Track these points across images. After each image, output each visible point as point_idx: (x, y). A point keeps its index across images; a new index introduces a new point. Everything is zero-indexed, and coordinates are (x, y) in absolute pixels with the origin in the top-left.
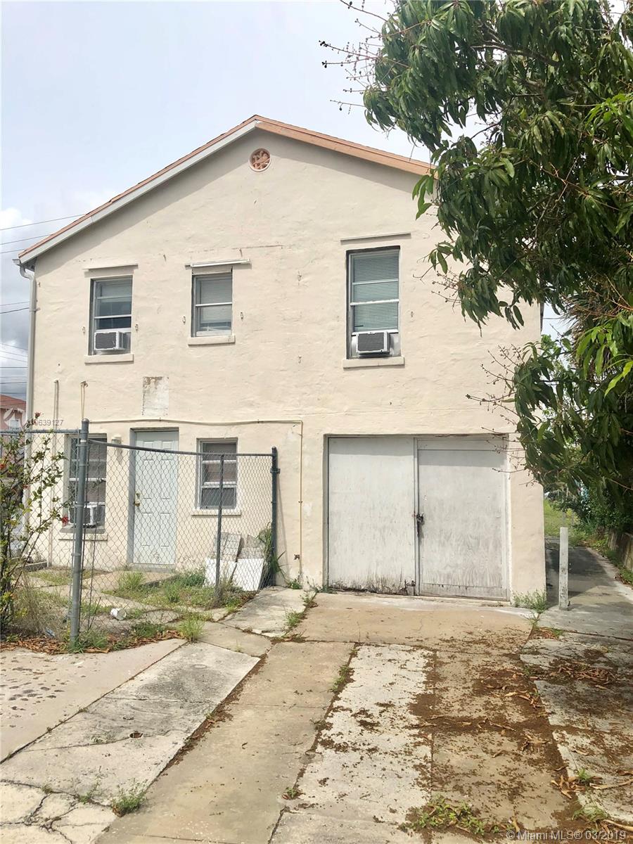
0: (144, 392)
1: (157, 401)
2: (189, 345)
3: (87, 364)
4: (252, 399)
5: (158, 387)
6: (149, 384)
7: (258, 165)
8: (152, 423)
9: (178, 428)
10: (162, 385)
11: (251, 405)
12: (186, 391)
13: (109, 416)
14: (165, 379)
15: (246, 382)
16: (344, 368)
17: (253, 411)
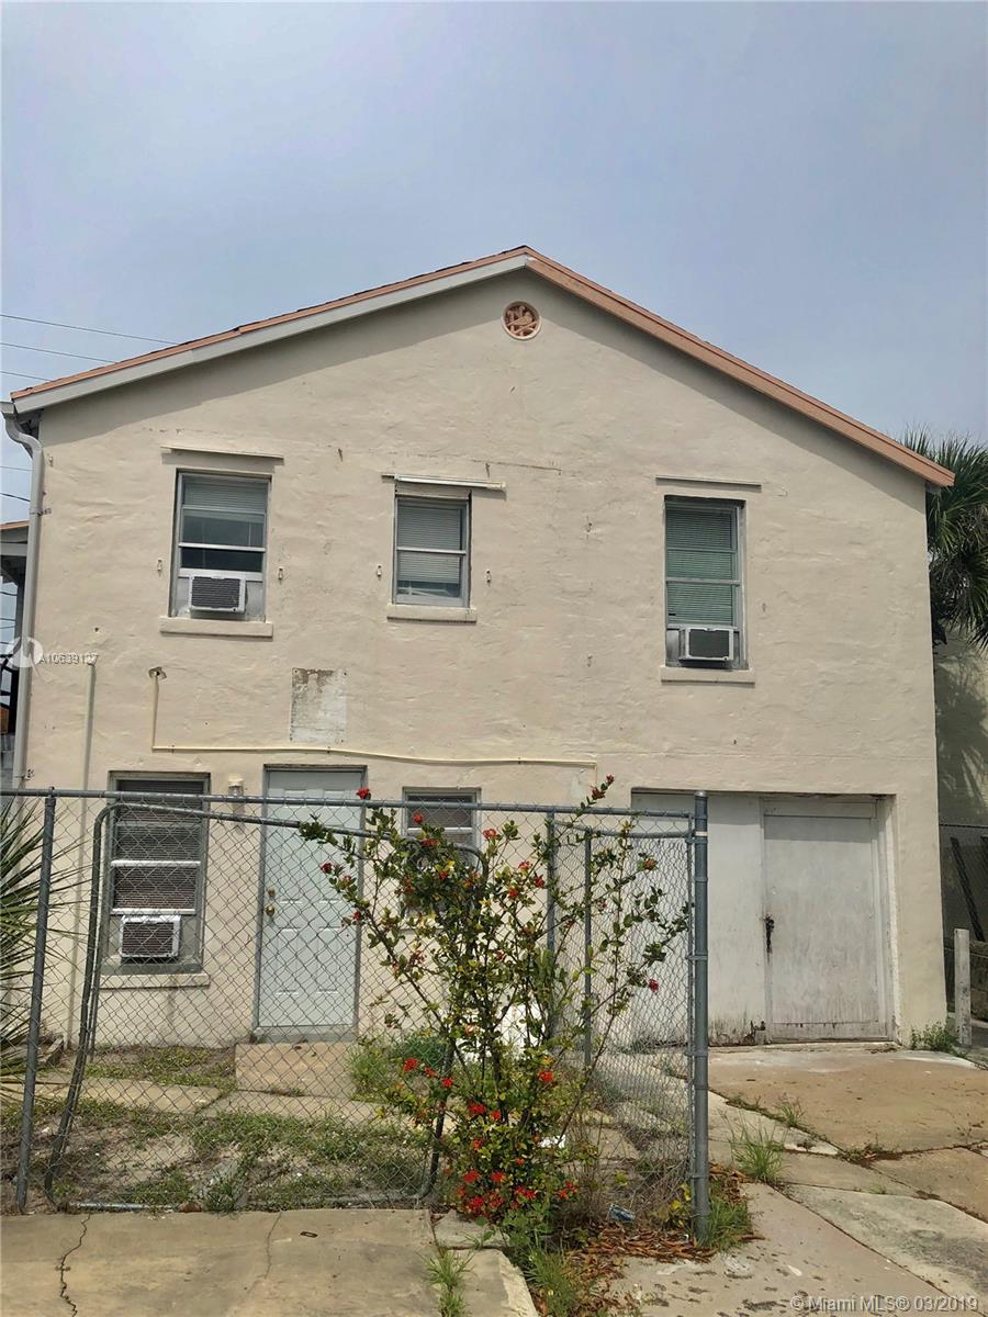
0: (295, 697)
1: (321, 714)
2: (389, 618)
3: (164, 633)
4: (506, 722)
5: (323, 688)
6: (306, 682)
7: (516, 328)
8: (311, 756)
9: (365, 767)
10: (333, 686)
11: (505, 731)
12: (381, 699)
13: (215, 740)
14: (340, 673)
15: (495, 691)
16: (663, 681)
17: (509, 742)
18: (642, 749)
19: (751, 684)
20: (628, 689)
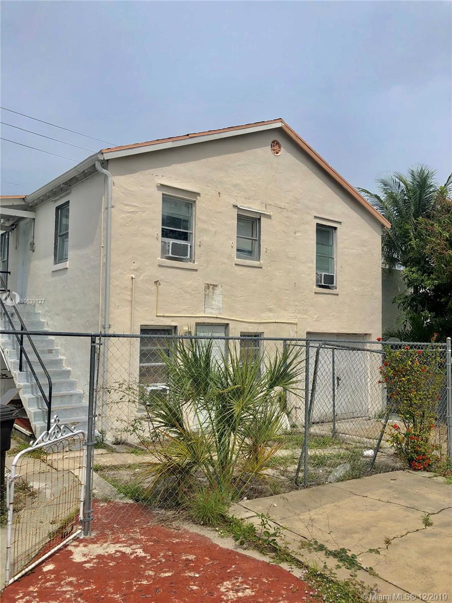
0: (205, 295)
1: (214, 302)
2: (236, 264)
3: (160, 266)
4: (271, 307)
5: (214, 292)
6: (209, 289)
7: (274, 150)
8: (212, 319)
9: (228, 324)
10: (218, 291)
11: (270, 310)
12: (233, 297)
13: (179, 312)
14: (220, 286)
15: (268, 295)
16: (315, 293)
17: (272, 315)
18: (309, 318)
19: (337, 295)
20: (305, 296)
